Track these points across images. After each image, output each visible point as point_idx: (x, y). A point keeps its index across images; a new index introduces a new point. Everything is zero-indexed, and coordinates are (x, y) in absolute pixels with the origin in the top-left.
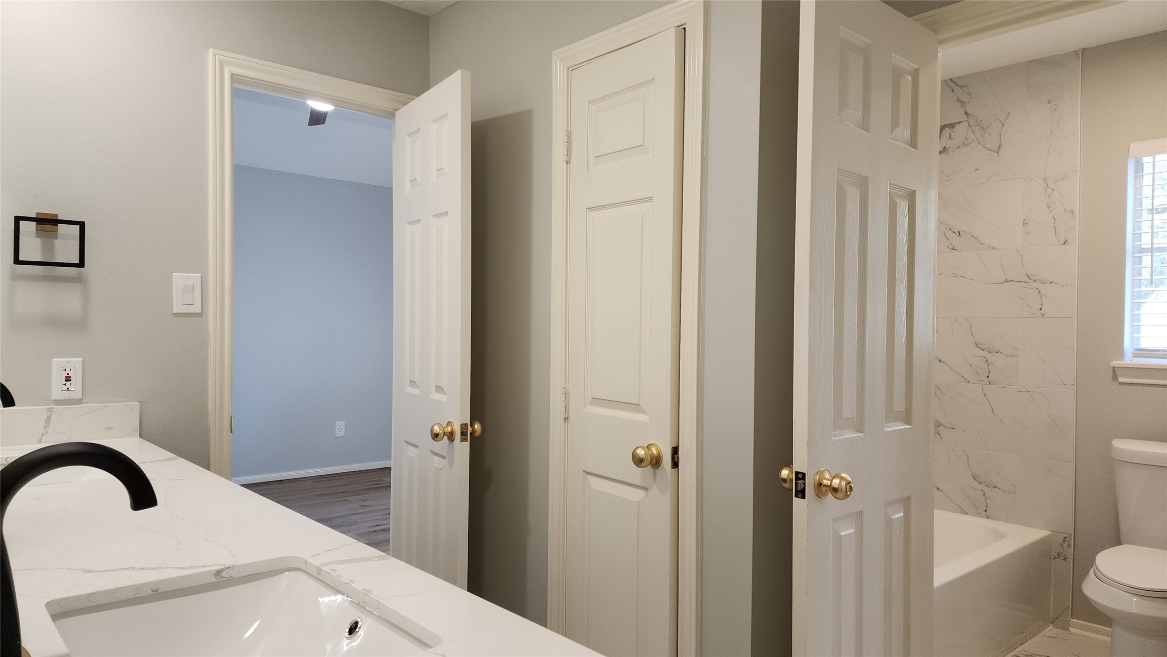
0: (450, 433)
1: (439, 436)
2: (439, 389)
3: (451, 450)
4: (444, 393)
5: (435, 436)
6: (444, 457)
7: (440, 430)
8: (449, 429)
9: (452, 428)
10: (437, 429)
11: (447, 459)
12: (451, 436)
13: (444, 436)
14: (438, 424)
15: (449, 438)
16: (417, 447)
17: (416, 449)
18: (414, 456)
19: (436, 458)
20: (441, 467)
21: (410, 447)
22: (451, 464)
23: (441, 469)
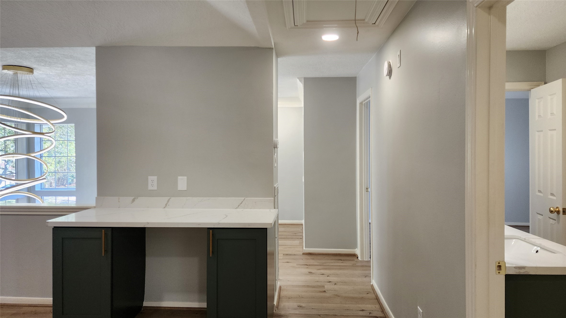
0: (558, 211)
1: (553, 212)
2: (552, 194)
3: (559, 218)
4: (555, 196)
5: (551, 212)
6: (555, 220)
7: (553, 210)
8: (557, 210)
9: (559, 210)
10: (552, 209)
11: (556, 220)
12: (558, 212)
13: (555, 212)
14: (553, 208)
15: (557, 213)
16: (542, 215)
17: (542, 216)
18: (541, 218)
19: (551, 220)
20: (553, 223)
21: (539, 215)
22: (558, 222)
23: (554, 224)
